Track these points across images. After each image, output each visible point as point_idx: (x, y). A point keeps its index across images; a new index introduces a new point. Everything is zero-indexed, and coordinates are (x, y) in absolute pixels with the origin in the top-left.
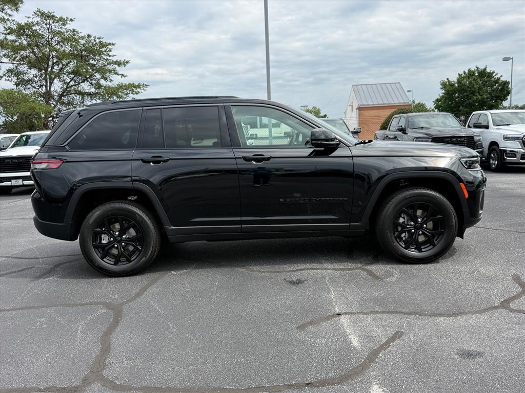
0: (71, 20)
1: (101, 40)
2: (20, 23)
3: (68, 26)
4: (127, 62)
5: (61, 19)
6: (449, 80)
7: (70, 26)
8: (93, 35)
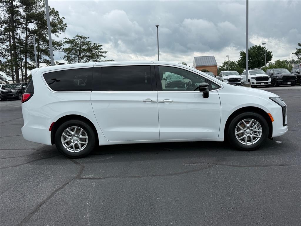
0: (88, 38)
1: (99, 45)
2: (71, 39)
3: (87, 40)
4: (107, 52)
5: (85, 37)
6: (244, 51)
7: (88, 40)
8: (96, 43)
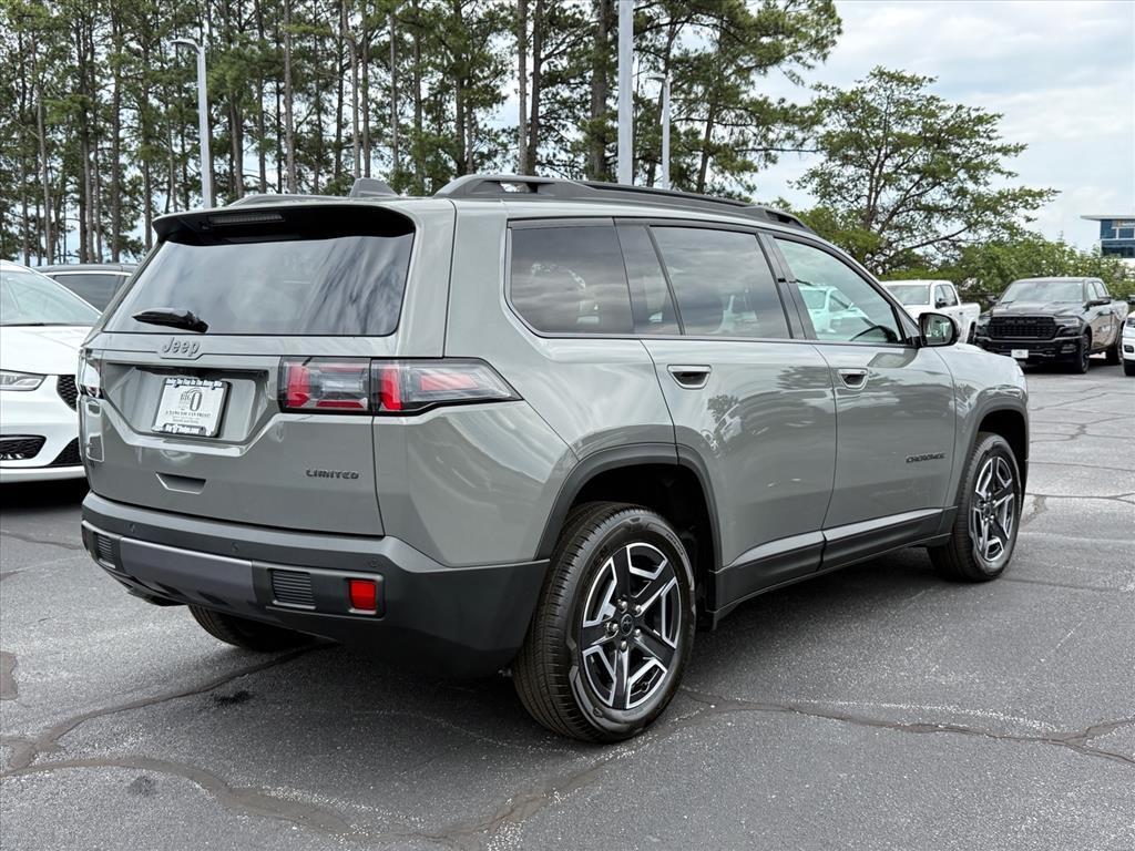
0: (931, 80)
1: (980, 112)
3: (922, 91)
4: (1022, 148)
5: (912, 80)
7: (927, 91)
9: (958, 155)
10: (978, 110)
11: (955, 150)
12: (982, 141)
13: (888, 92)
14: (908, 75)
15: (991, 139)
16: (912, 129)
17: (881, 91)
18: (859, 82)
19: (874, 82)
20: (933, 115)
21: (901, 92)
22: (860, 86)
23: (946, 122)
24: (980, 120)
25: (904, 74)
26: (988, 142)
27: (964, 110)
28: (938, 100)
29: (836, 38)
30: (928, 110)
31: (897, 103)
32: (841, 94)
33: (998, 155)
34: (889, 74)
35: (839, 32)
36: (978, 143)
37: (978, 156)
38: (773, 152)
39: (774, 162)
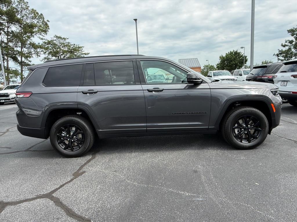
0: (68, 39)
1: (79, 46)
3: (66, 41)
5: (64, 38)
6: (223, 56)
9: (76, 55)
10: (78, 45)
11: (75, 54)
12: (81, 52)
13: (59, 41)
14: (63, 37)
15: (82, 51)
16: (66, 49)
17: (58, 41)
18: (52, 38)
19: (55, 38)
20: (69, 46)
21: (62, 41)
22: (52, 39)
23: (72, 48)
24: (79, 48)
25: (61, 37)
26: (82, 52)
27: (75, 45)
28: (70, 43)
29: (48, 30)
30: (68, 45)
31: (62, 44)
32: (48, 41)
33: (84, 55)
34: (58, 37)
35: (49, 29)
36: (80, 52)
37: (80, 55)
38: (39, 54)
39: (39, 56)
